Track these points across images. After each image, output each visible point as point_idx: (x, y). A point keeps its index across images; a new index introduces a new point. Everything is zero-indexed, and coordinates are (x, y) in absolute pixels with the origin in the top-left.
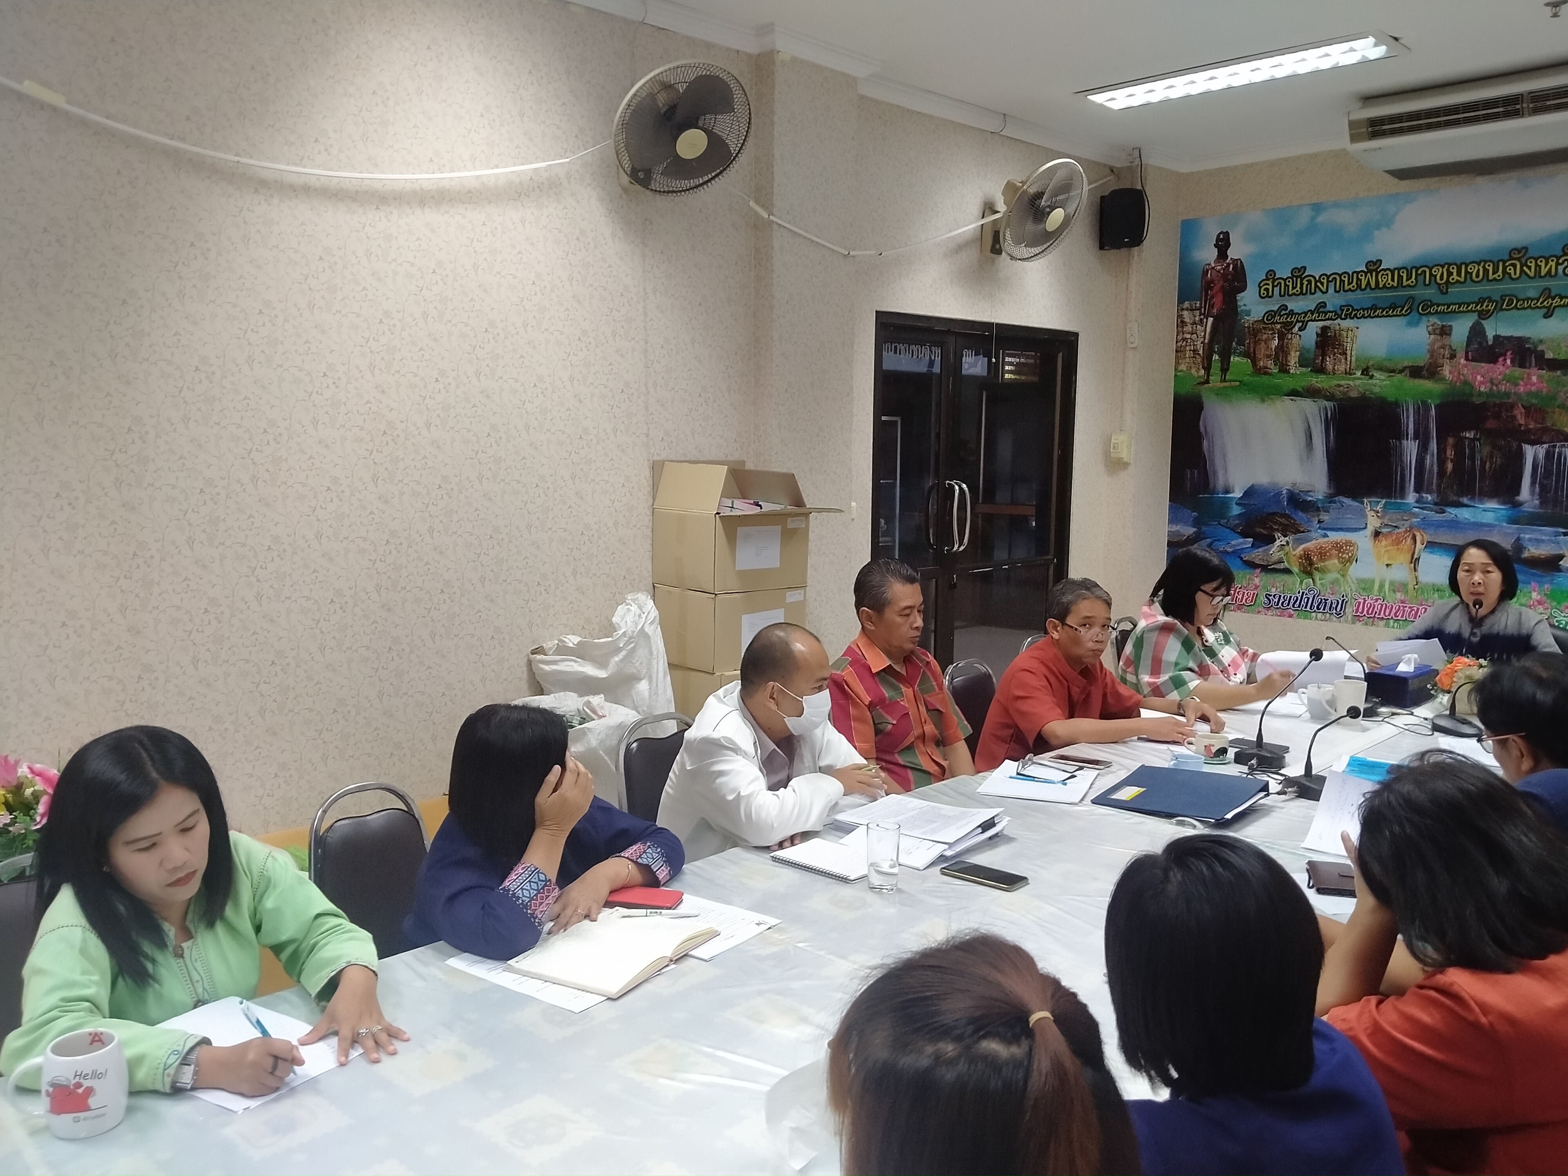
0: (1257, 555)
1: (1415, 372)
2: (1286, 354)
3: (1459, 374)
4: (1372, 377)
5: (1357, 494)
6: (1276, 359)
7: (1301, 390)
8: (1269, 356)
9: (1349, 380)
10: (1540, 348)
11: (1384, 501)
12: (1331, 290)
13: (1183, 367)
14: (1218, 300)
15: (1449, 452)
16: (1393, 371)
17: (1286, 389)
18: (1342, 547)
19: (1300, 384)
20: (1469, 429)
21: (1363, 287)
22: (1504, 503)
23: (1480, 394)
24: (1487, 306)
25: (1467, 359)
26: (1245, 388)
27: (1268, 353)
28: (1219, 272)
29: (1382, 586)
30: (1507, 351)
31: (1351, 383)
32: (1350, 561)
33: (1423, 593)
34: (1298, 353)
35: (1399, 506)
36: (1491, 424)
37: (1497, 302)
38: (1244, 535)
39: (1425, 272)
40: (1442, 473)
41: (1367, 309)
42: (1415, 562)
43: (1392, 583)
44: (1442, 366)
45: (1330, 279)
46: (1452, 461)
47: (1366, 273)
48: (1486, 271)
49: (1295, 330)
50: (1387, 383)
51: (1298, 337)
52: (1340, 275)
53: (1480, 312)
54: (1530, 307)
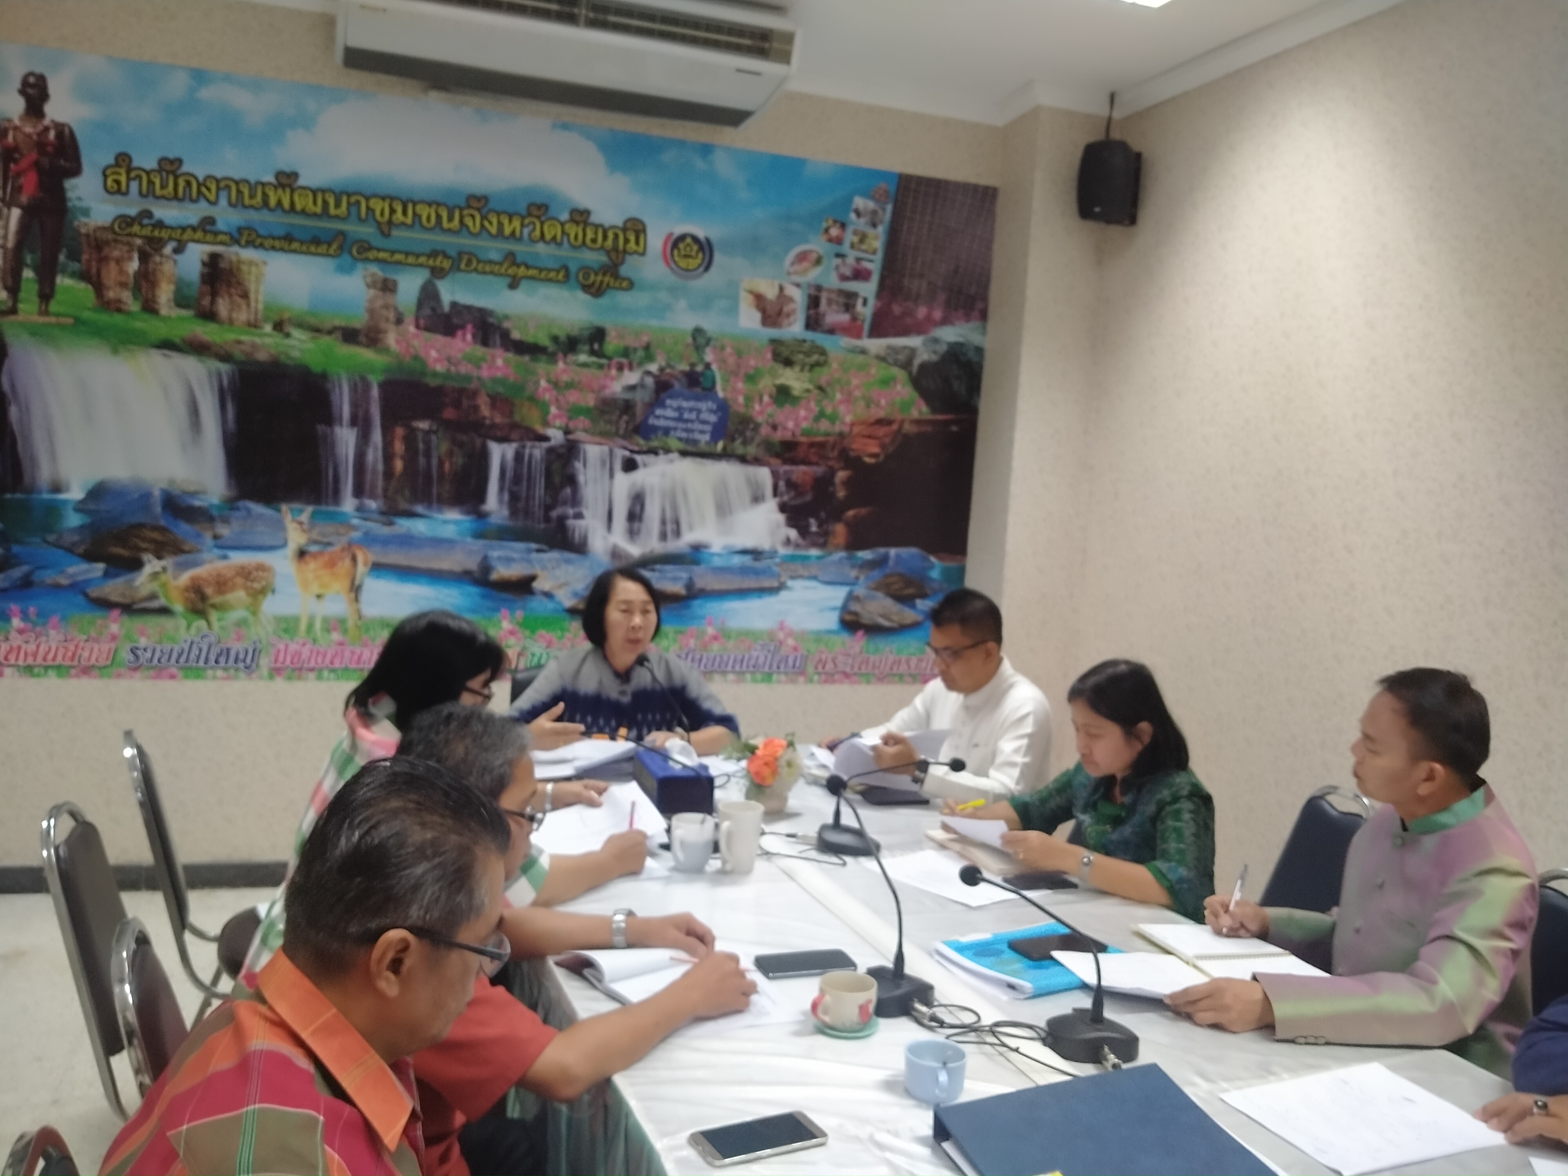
0: (114, 589)
1: (350, 336)
2: (153, 284)
3: (408, 345)
4: (288, 335)
5: (270, 498)
6: (137, 290)
7: (177, 340)
8: (123, 285)
9: (253, 334)
10: (506, 325)
11: (310, 509)
12: (223, 202)
15: (397, 445)
16: (319, 331)
17: (154, 338)
18: (250, 573)
19: (175, 333)
20: (423, 417)
21: (271, 206)
22: (468, 513)
23: (435, 374)
24: (442, 262)
25: (418, 326)
26: (85, 329)
27: (123, 279)
29: (310, 626)
30: (467, 323)
31: (257, 340)
32: (263, 592)
33: (367, 630)
34: (172, 287)
36: (449, 413)
37: (453, 260)
38: (90, 557)
39: (359, 201)
40: (388, 473)
41: (279, 238)
42: (356, 590)
44: (386, 332)
45: (222, 184)
46: (402, 458)
47: (276, 187)
48: (439, 217)
49: (168, 249)
50: (310, 345)
51: (172, 262)
52: (237, 183)
53: (433, 269)
54: (492, 272)
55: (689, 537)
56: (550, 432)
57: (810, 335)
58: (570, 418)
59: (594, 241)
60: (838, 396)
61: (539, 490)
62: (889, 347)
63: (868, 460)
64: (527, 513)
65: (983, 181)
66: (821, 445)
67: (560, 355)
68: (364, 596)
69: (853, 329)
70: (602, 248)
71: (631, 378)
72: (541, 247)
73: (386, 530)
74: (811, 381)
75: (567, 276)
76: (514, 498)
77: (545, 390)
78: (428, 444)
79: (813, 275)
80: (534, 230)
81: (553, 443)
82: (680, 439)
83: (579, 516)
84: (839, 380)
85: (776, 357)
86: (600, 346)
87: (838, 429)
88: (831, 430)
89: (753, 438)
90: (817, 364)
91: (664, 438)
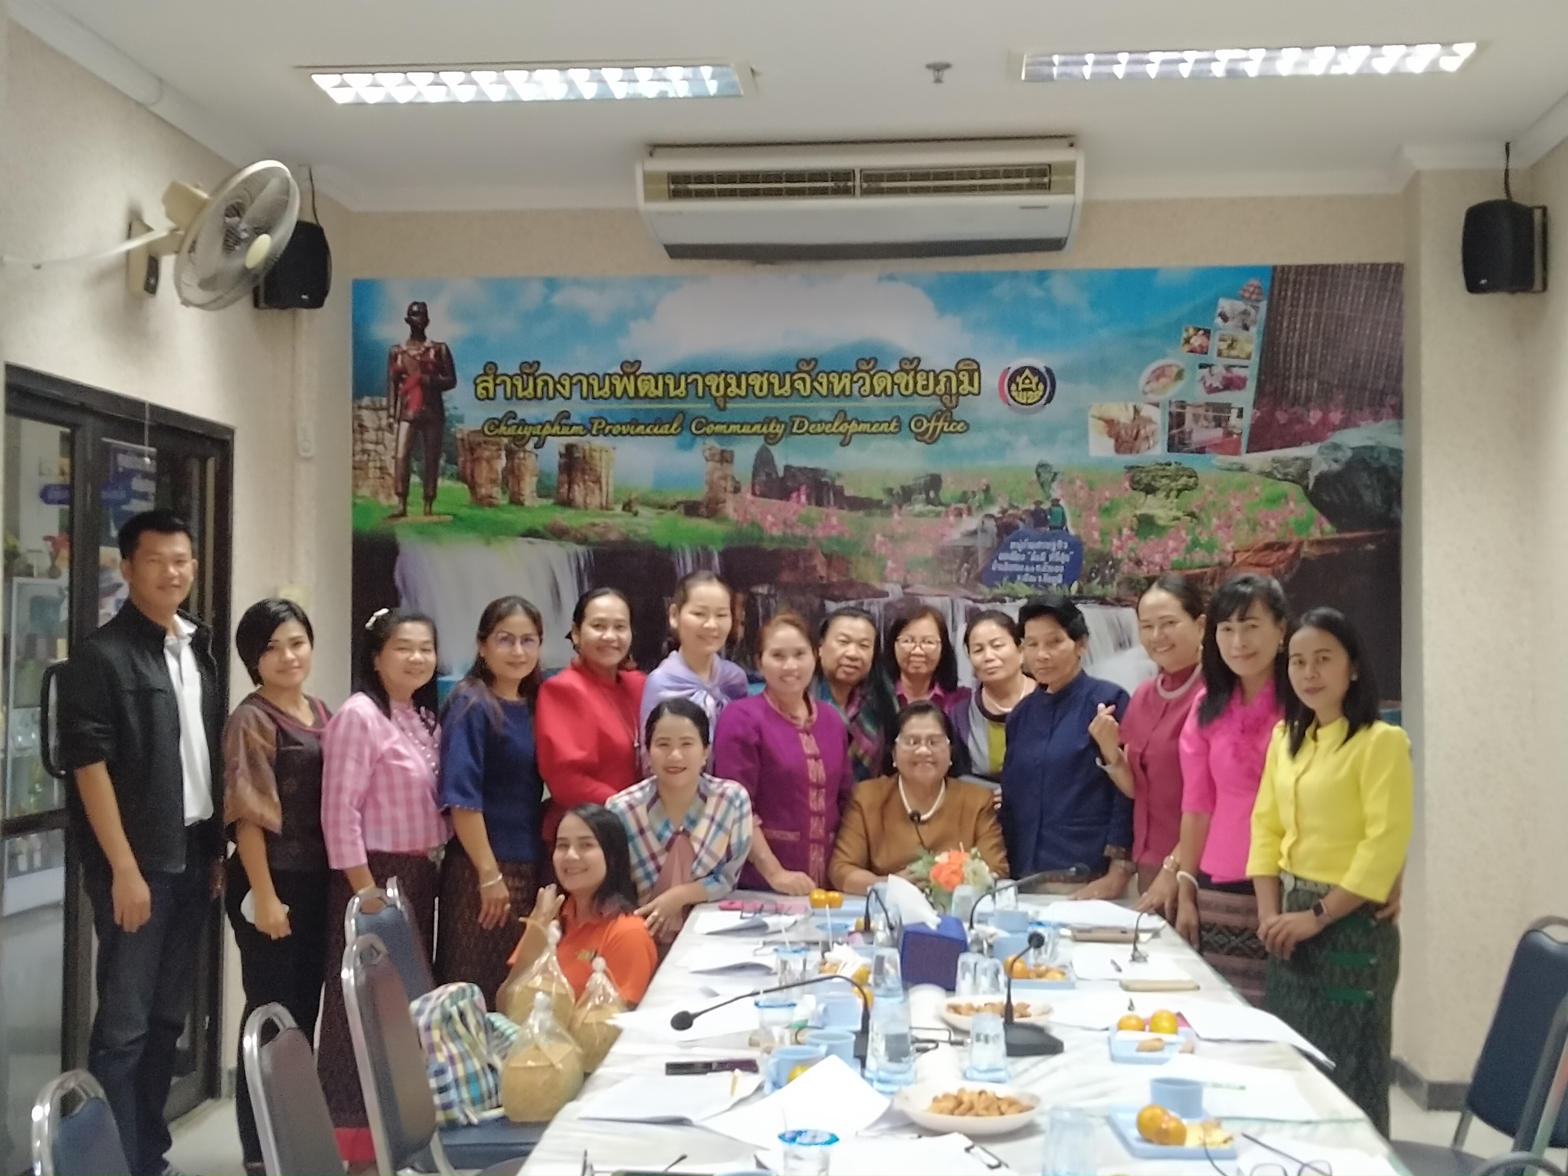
1: (691, 509)
2: (519, 479)
3: (745, 512)
4: (636, 514)
6: (505, 485)
7: (540, 529)
8: (493, 482)
9: (606, 516)
10: (838, 483)
12: (576, 396)
13: (365, 491)
16: (662, 507)
17: (520, 528)
19: (538, 522)
20: (761, 583)
21: (619, 394)
23: (772, 539)
24: (774, 428)
25: (754, 494)
26: (462, 524)
27: (493, 476)
30: (801, 485)
31: (609, 521)
34: (535, 479)
36: (786, 577)
37: (786, 424)
39: (696, 380)
41: (625, 424)
44: (724, 501)
45: (574, 381)
46: (743, 623)
47: (621, 377)
48: (771, 384)
49: (530, 446)
50: (656, 522)
51: (533, 456)
52: (587, 377)
53: (767, 436)
54: (824, 432)
56: (887, 587)
57: (1174, 457)
58: (908, 572)
59: (925, 387)
60: (1215, 521)
65: (1382, 259)
67: (895, 507)
69: (1227, 446)
70: (934, 393)
71: (971, 523)
72: (871, 401)
74: (1178, 509)
75: (899, 427)
77: (882, 544)
79: (1174, 391)
80: (864, 384)
81: (891, 598)
82: (1028, 584)
84: (1214, 504)
85: (1135, 485)
86: (937, 494)
87: (1217, 560)
88: (1207, 561)
89: (1113, 577)
90: (1186, 488)
91: (1010, 584)
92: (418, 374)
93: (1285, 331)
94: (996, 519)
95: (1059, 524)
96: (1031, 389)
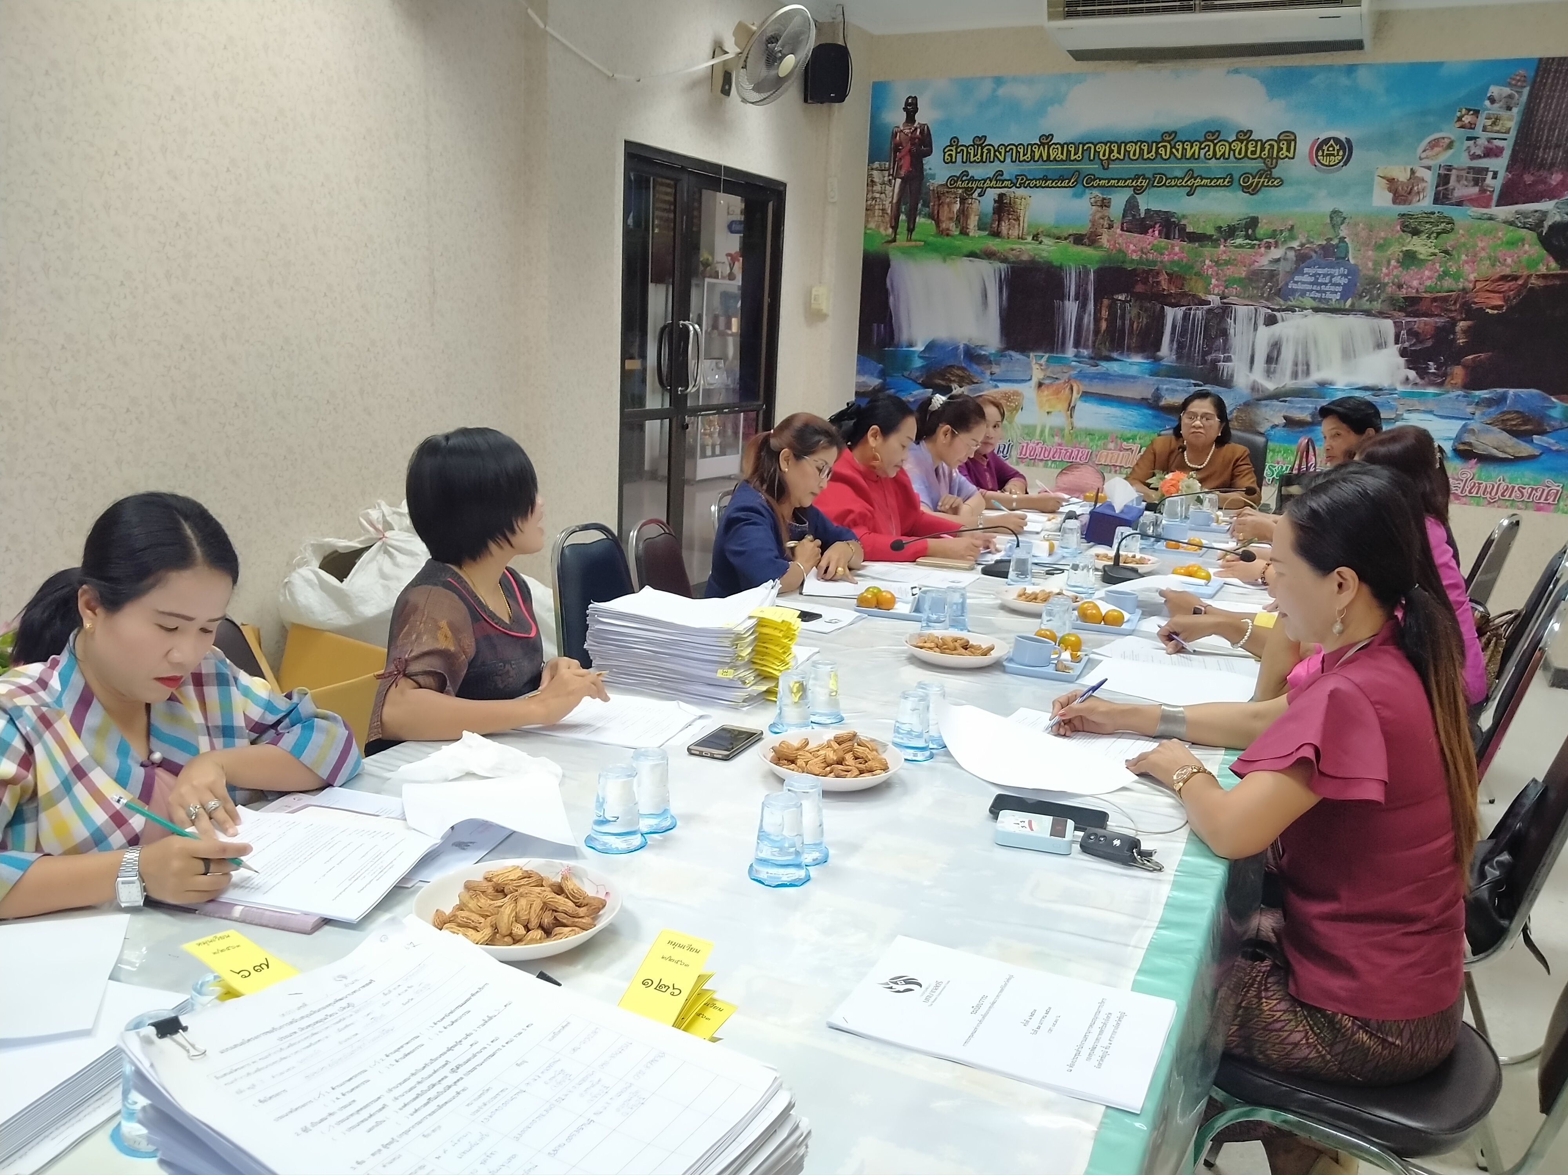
1: (1078, 239)
2: (967, 218)
3: (1115, 243)
5: (1024, 349)
6: (958, 221)
7: (978, 251)
8: (951, 219)
9: (1021, 244)
10: (1183, 222)
11: (1047, 355)
12: (1008, 160)
13: (872, 225)
14: (906, 162)
15: (1103, 312)
16: (1059, 238)
17: (965, 251)
18: (1009, 397)
19: (977, 247)
20: (1120, 292)
21: (1036, 159)
22: (1147, 358)
23: (1132, 261)
24: (1141, 182)
25: (1122, 230)
26: (929, 247)
27: (951, 216)
28: (907, 135)
29: (1042, 432)
30: (1156, 223)
31: (1023, 247)
33: (1077, 437)
34: (977, 217)
35: (1060, 360)
36: (1139, 288)
37: (1150, 179)
38: (925, 384)
39: (1090, 147)
40: (1097, 331)
41: (1039, 179)
42: (1071, 409)
43: (1051, 428)
44: (1101, 235)
45: (1008, 149)
46: (1106, 320)
47: (1039, 146)
48: (1142, 151)
49: (975, 195)
50: (1054, 248)
51: (977, 201)
52: (1017, 147)
53: (1135, 188)
54: (1176, 185)
55: (1316, 376)
56: (1210, 298)
57: (1438, 208)
58: (1226, 288)
59: (1254, 152)
60: (1464, 257)
61: (1200, 340)
62: (1517, 212)
63: (1490, 311)
64: (1189, 357)
66: (1445, 299)
67: (1222, 240)
68: (1076, 413)
69: (1482, 200)
70: (1260, 157)
72: (1213, 162)
73: (1093, 369)
74: (1436, 247)
75: (1231, 182)
76: (1180, 346)
77: (1209, 267)
78: (1123, 310)
79: (1444, 158)
80: (1209, 151)
82: (1314, 299)
83: (1228, 359)
84: (1464, 245)
85: (1405, 228)
86: (1254, 231)
87: (1461, 286)
88: (1454, 287)
89: (1379, 296)
90: (1445, 231)
91: (1300, 298)
92: (909, 146)
93: (1541, 111)
94: (1296, 251)
95: (1343, 255)
96: (1333, 155)
